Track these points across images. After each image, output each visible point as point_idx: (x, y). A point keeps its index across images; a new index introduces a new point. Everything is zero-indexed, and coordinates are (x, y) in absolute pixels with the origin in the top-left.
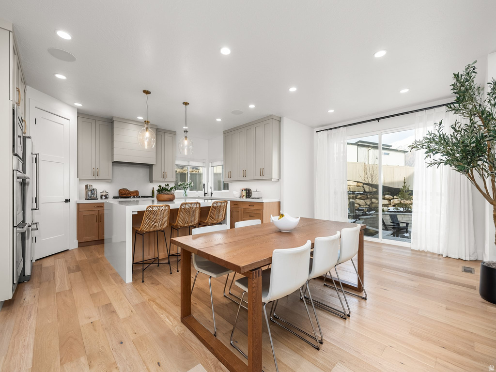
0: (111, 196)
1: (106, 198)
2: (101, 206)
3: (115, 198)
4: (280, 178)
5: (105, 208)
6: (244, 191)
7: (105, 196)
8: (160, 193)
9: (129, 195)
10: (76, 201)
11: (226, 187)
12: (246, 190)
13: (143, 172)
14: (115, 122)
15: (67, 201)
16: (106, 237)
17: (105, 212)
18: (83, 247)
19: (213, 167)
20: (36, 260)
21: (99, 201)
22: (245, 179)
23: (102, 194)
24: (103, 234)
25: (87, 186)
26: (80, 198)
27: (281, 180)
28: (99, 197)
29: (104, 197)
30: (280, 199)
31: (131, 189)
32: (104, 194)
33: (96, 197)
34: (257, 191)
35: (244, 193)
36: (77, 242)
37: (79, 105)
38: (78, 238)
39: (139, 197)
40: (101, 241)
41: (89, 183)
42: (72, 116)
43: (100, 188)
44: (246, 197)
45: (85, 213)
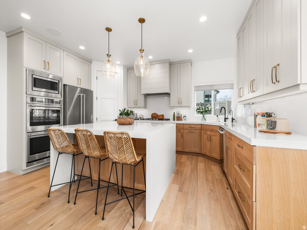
22: (254, 94)
23: (140, 116)
39: (165, 119)
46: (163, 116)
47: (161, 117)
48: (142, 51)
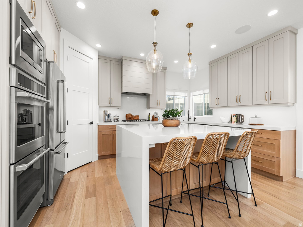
0: (120, 119)
1: (118, 121)
2: (114, 128)
3: (123, 121)
4: (296, 102)
5: (117, 129)
6: (234, 116)
7: (117, 119)
8: (166, 119)
9: (132, 119)
10: (97, 123)
11: (210, 113)
12: (237, 115)
13: (142, 101)
14: (124, 60)
15: (91, 123)
16: (117, 152)
17: (117, 132)
18: (102, 160)
19: (194, 96)
20: (68, 172)
21: (113, 123)
22: (239, 104)
23: (115, 118)
24: (116, 150)
25: (104, 112)
26: (100, 121)
27: (297, 105)
28: (112, 120)
29: (116, 121)
30: (296, 127)
31: (134, 114)
32: (116, 118)
33: (111, 120)
34: (256, 117)
35: (235, 119)
36: (97, 155)
37: (99, 46)
38: (99, 153)
39: (140, 120)
40: (113, 156)
41: (106, 109)
42: (95, 56)
43: (114, 113)
44: (237, 123)
45: (103, 133)
46: (138, 116)
47: (137, 118)
48: (190, 54)
